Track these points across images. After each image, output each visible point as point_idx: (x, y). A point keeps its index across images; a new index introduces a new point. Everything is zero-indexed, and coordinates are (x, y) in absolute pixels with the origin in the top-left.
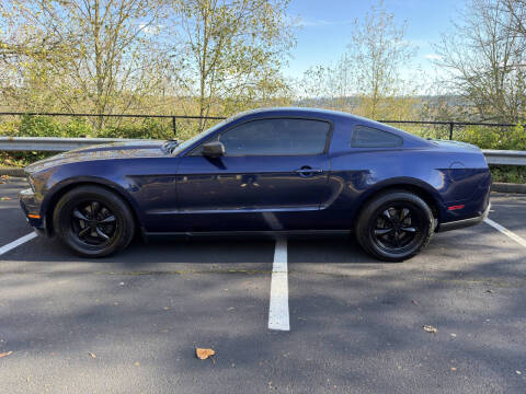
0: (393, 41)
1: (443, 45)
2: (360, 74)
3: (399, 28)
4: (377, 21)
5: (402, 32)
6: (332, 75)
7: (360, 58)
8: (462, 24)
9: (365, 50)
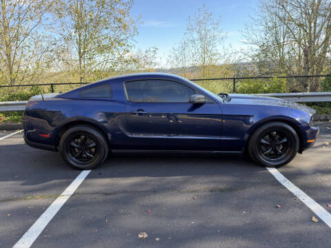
0: (212, 29)
1: (246, 31)
2: (193, 51)
3: (215, 21)
4: (201, 18)
5: (217, 24)
6: (176, 52)
7: (193, 41)
8: (256, 18)
9: (196, 36)
